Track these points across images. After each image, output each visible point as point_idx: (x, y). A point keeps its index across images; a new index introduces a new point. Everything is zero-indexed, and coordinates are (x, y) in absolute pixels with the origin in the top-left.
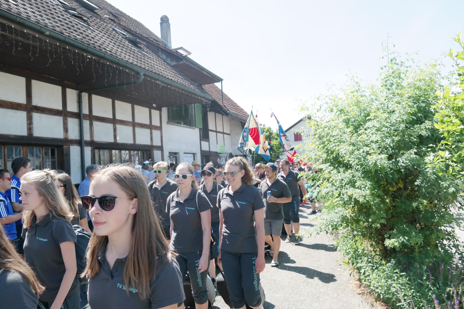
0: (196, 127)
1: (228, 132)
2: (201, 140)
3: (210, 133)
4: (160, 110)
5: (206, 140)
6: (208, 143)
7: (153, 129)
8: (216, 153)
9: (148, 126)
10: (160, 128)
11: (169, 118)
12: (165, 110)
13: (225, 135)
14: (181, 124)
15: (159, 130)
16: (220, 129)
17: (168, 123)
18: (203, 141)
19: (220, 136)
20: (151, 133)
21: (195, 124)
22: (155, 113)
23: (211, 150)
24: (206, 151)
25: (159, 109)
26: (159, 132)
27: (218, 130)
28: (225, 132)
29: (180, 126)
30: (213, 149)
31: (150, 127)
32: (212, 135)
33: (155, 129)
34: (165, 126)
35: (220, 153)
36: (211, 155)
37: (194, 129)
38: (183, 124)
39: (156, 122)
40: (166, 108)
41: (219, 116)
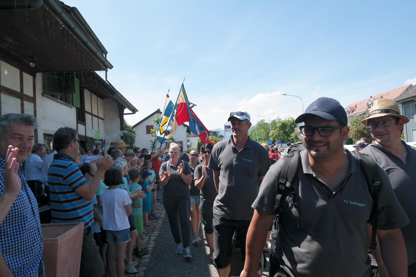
0: (74, 105)
1: (102, 117)
2: (77, 123)
3: (86, 115)
4: (34, 77)
5: (83, 123)
6: (84, 126)
7: (25, 100)
8: (92, 138)
9: (18, 94)
10: (33, 100)
11: (44, 88)
12: (39, 76)
13: (100, 120)
14: (57, 98)
15: (32, 102)
16: (95, 112)
17: (43, 95)
18: (79, 123)
19: (95, 119)
20: (22, 105)
21: (73, 102)
22: (28, 78)
23: (87, 136)
24: (82, 136)
25: (33, 73)
26: (32, 104)
27: (93, 113)
28: (100, 116)
29: (57, 102)
30: (89, 135)
31: (21, 96)
32: (88, 117)
33: (27, 101)
34: (40, 99)
35: (96, 140)
36: (87, 141)
37: (72, 107)
38: (60, 100)
39: (28, 91)
40: (41, 73)
41: (94, 97)
